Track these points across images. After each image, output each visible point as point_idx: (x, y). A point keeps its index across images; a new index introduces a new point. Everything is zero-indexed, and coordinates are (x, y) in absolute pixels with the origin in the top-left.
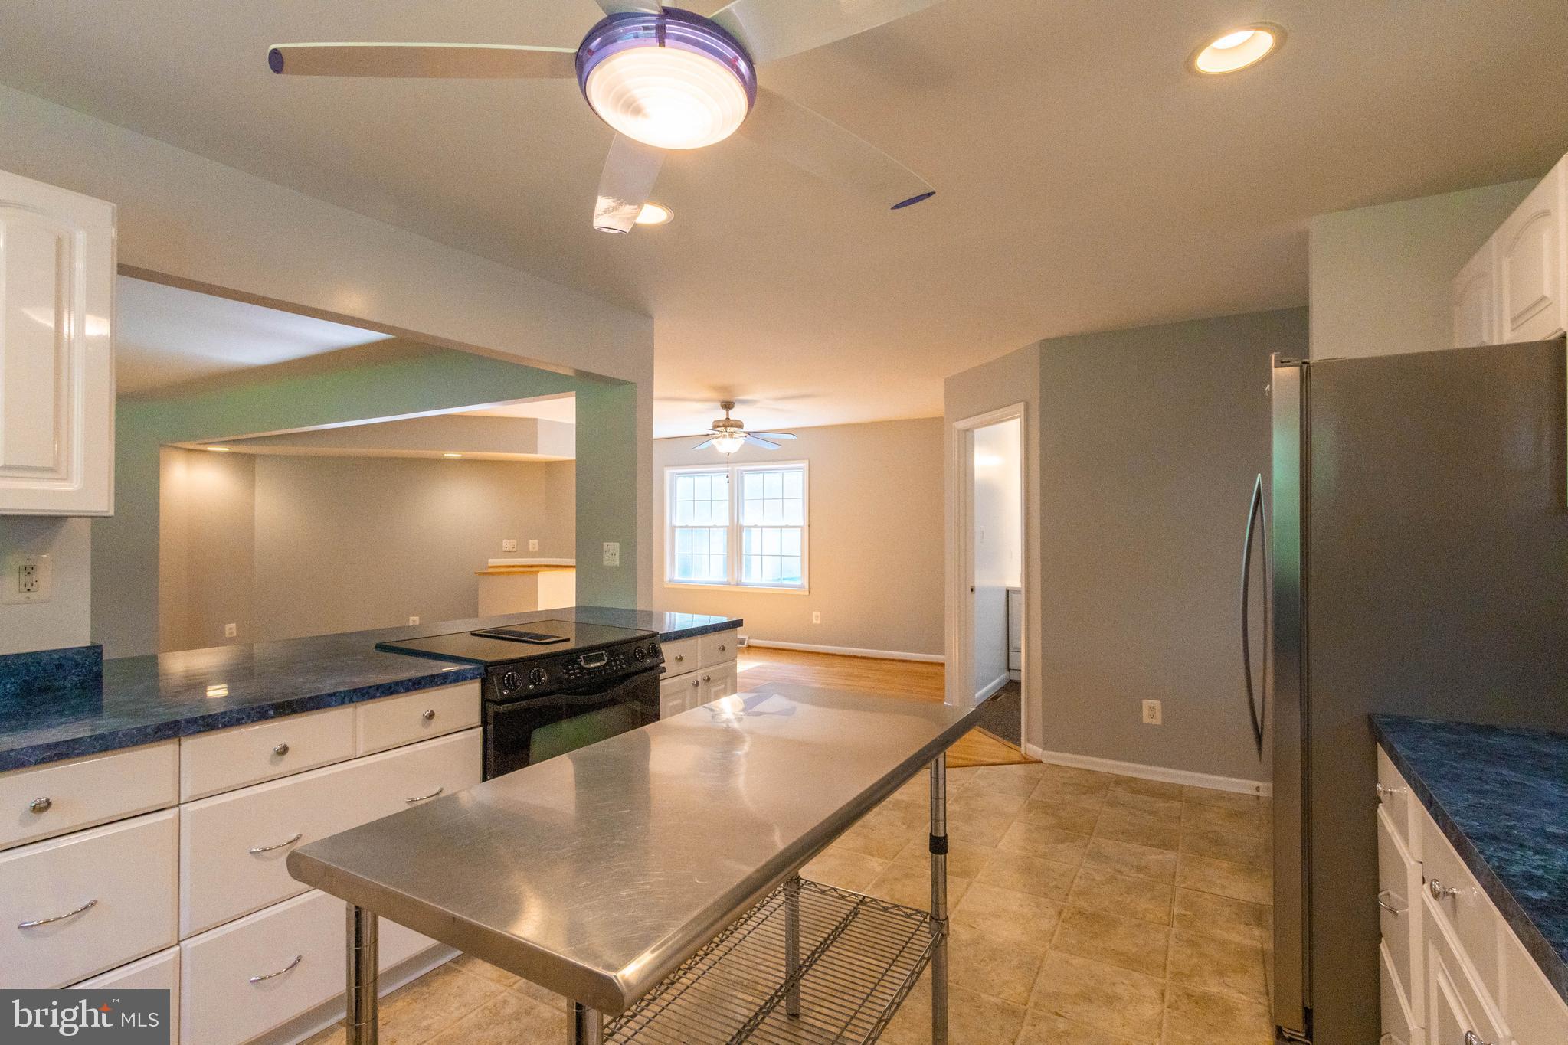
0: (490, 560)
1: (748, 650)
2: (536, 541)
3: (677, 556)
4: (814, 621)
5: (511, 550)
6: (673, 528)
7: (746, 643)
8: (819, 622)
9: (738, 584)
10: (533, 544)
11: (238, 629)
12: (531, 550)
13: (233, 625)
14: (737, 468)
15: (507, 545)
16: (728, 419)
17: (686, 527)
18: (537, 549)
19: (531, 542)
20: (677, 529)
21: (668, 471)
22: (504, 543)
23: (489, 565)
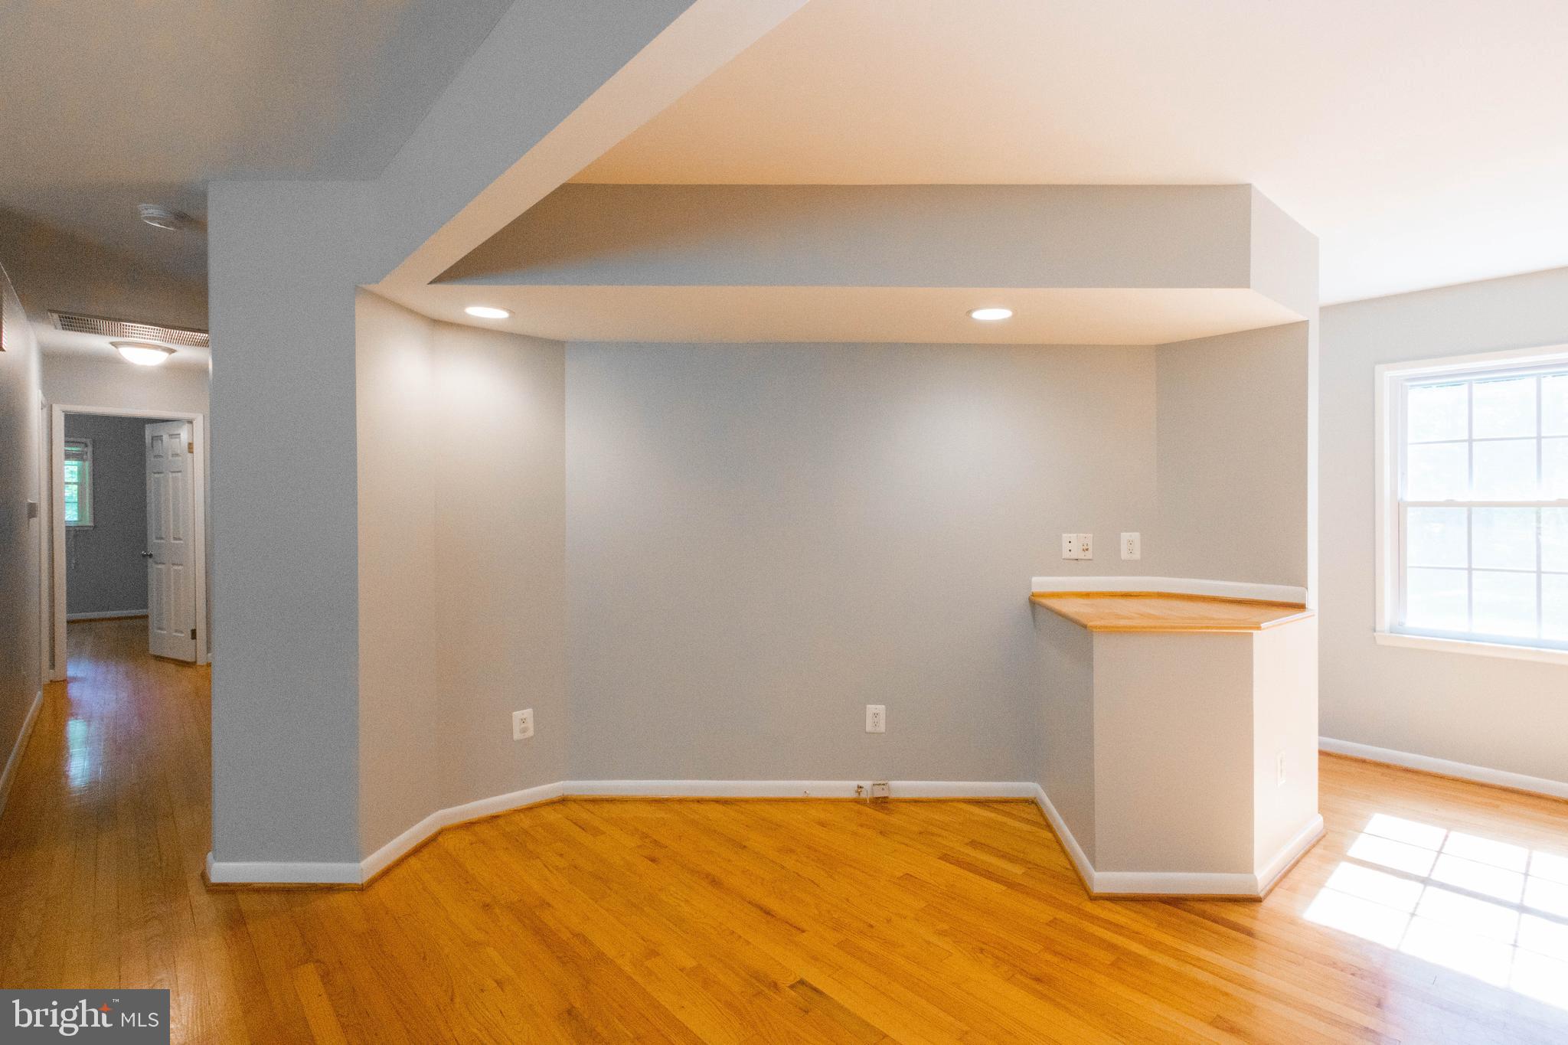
0: (1035, 579)
2: (1136, 536)
3: (1408, 571)
5: (1081, 556)
6: (1400, 508)
10: (1130, 543)
11: (536, 722)
12: (1124, 555)
13: (528, 713)
15: (1073, 543)
17: (1426, 503)
18: (1137, 555)
19: (1125, 536)
20: (1409, 509)
21: (1388, 375)
22: (1066, 537)
23: (1035, 589)
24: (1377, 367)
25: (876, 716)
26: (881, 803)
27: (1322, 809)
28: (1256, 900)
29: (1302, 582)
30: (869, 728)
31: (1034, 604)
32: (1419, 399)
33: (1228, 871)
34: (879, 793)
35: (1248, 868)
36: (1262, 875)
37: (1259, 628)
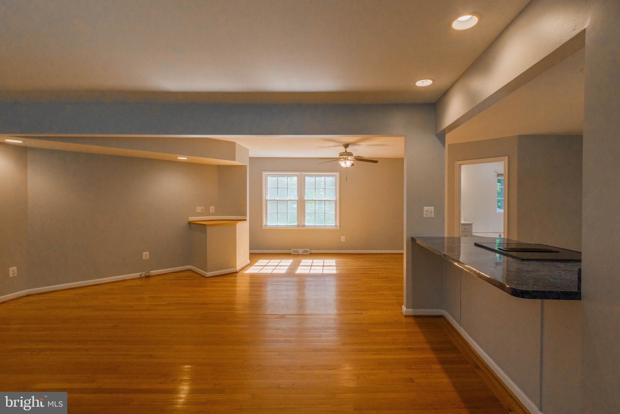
0: (190, 218)
1: (310, 255)
2: (213, 207)
3: (268, 214)
4: (342, 241)
5: (201, 212)
6: (266, 201)
7: (309, 252)
8: (344, 241)
9: (303, 226)
10: (212, 209)
13: (15, 268)
14: (303, 173)
16: (346, 152)
17: (274, 200)
18: (214, 212)
19: (211, 207)
20: (268, 201)
21: (264, 174)
22: (197, 208)
23: (190, 220)
24: (262, 172)
25: (146, 255)
26: (148, 277)
27: (250, 259)
28: (237, 272)
29: (246, 215)
30: (144, 258)
31: (190, 223)
32: (269, 178)
33: (232, 268)
34: (147, 274)
35: (236, 267)
36: (238, 268)
37: (237, 223)
